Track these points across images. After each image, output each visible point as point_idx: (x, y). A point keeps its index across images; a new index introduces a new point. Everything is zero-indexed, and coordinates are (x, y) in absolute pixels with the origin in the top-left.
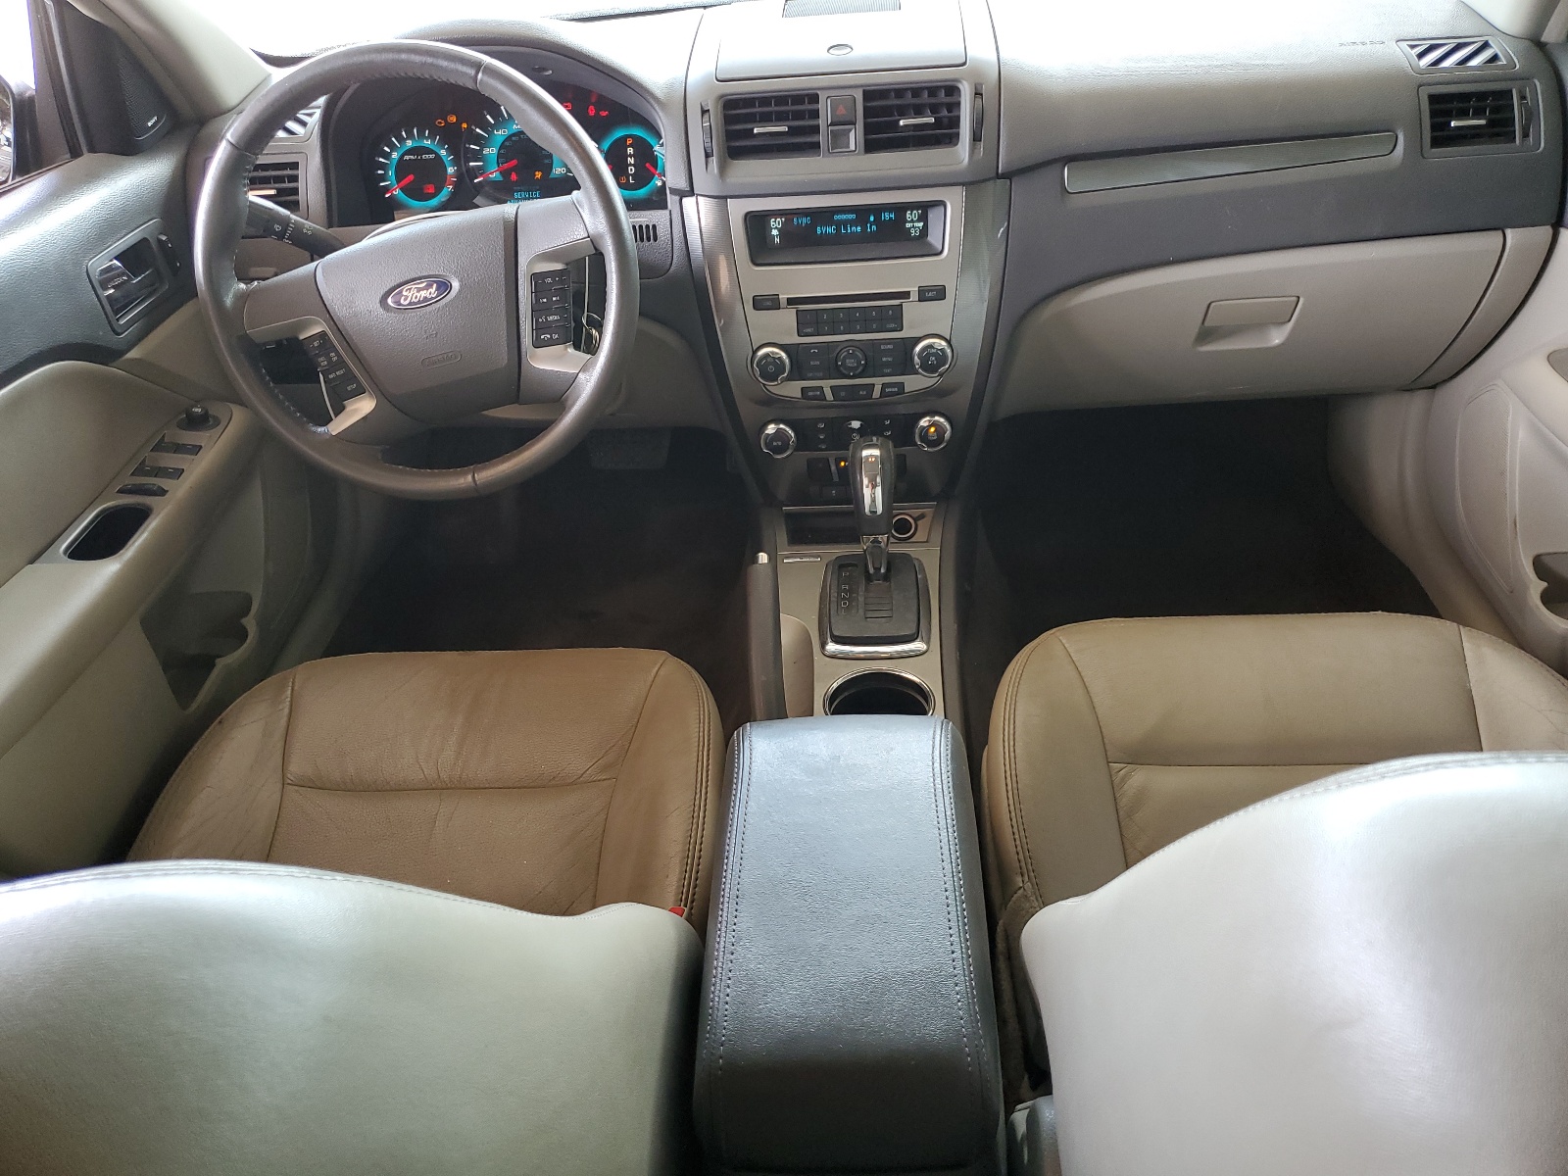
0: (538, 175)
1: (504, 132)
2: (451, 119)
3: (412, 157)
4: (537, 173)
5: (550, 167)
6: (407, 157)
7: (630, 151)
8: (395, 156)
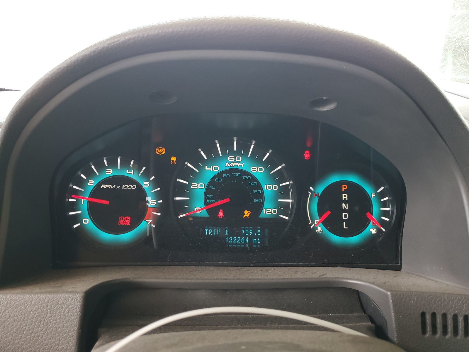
0: (247, 213)
1: (216, 168)
2: (160, 151)
3: (110, 186)
4: (246, 212)
5: (260, 206)
6: (104, 186)
7: (345, 197)
8: (92, 184)
